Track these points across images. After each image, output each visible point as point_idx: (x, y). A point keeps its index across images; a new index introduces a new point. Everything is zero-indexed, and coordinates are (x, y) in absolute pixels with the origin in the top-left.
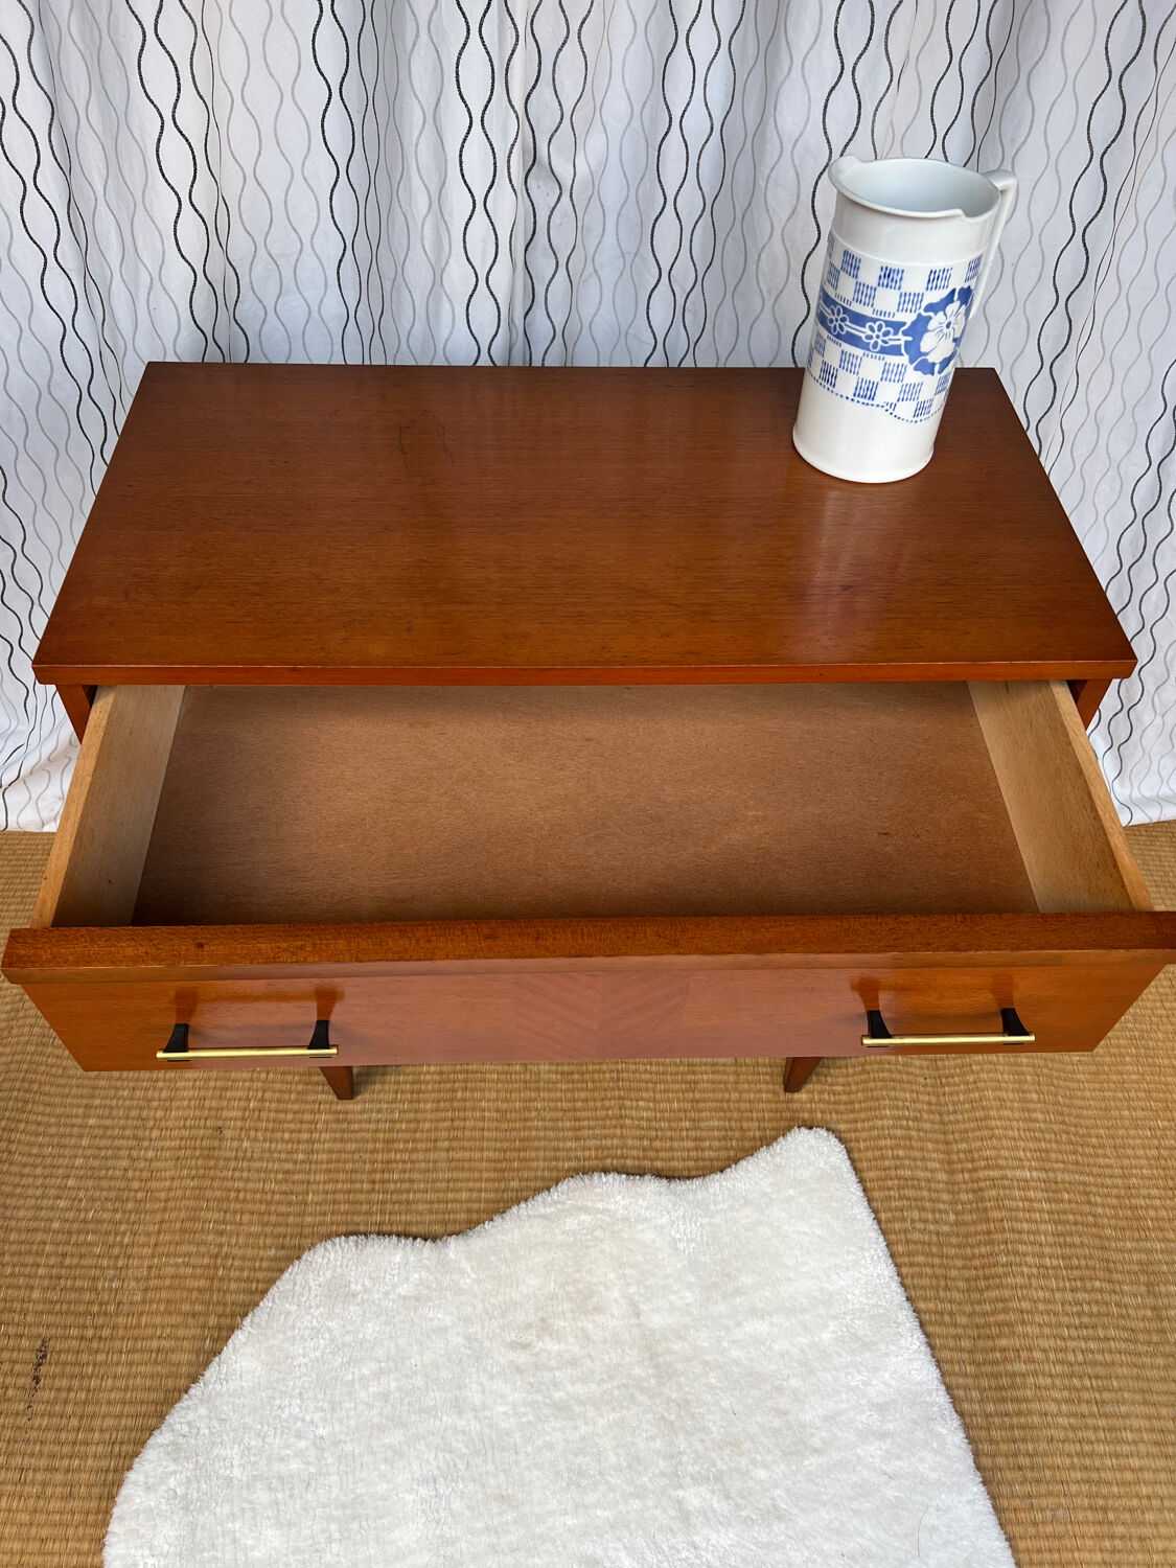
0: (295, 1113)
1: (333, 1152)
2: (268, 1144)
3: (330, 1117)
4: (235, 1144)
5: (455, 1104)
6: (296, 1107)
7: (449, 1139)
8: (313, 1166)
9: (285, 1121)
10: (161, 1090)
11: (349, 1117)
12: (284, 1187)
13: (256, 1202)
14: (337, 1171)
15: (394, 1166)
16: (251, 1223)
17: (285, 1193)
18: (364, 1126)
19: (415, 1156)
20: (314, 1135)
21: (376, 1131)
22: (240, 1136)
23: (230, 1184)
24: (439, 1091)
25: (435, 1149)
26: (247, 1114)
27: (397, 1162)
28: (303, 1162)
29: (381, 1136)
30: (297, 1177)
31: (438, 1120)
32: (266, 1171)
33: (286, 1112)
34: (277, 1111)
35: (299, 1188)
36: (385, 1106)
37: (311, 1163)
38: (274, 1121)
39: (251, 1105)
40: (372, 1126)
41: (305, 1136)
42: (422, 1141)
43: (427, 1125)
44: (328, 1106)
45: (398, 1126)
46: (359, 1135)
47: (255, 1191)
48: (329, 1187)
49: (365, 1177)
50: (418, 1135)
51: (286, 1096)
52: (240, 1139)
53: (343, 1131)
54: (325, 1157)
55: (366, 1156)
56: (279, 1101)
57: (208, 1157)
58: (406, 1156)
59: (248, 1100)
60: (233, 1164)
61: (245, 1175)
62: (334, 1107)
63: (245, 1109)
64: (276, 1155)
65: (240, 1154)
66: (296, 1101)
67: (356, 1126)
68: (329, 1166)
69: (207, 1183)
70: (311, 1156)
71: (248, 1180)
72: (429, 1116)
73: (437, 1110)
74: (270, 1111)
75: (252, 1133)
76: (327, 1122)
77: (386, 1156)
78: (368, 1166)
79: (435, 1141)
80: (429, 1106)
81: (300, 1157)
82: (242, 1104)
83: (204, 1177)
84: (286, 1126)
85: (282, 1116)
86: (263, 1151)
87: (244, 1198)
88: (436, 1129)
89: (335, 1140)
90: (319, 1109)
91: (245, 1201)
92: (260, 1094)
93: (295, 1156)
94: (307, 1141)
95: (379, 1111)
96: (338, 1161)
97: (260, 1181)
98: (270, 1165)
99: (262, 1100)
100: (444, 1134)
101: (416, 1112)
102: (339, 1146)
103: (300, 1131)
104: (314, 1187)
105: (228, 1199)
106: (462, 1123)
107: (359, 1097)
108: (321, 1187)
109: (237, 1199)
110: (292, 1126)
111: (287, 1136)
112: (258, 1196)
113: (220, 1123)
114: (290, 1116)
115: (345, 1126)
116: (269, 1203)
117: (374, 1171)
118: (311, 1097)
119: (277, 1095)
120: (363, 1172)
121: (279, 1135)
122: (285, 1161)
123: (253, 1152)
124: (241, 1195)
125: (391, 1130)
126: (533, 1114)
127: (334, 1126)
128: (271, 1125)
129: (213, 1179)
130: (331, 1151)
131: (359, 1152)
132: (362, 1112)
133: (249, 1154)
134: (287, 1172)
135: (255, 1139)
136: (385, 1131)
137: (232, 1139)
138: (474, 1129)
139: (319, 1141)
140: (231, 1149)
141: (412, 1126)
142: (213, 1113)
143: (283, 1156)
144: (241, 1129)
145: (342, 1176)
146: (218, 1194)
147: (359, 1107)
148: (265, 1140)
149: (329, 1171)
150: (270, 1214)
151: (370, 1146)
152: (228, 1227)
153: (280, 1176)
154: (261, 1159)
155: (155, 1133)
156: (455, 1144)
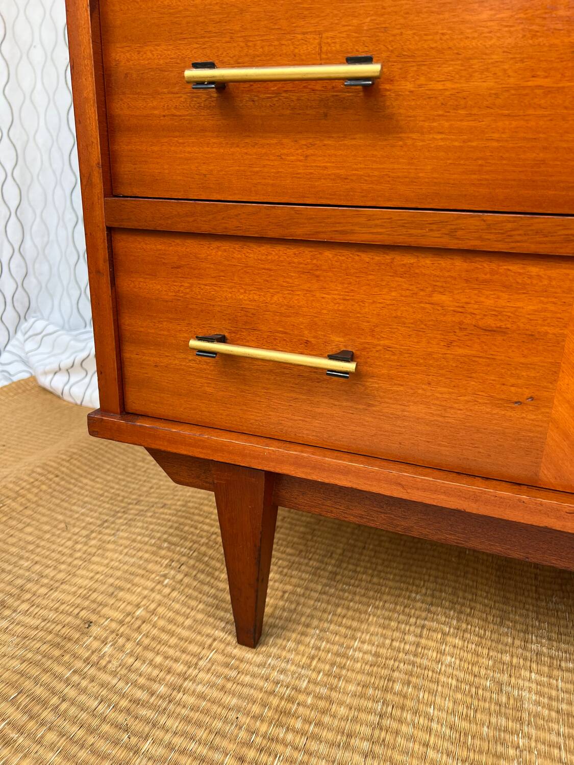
0: (181, 639)
1: (204, 699)
2: (131, 660)
3: (220, 658)
4: (96, 644)
5: (389, 697)
6: (185, 633)
7: (370, 739)
8: (171, 707)
9: (165, 644)
10: (60, 571)
11: (243, 666)
12: (121, 718)
13: (74, 723)
14: (199, 724)
15: (280, 748)
16: (52, 747)
17: (118, 726)
18: (256, 681)
19: (313, 746)
20: (191, 670)
21: (272, 693)
22: (106, 638)
23: (60, 686)
24: (370, 674)
25: (347, 746)
26: (128, 619)
27: (286, 746)
28: (161, 697)
29: (275, 701)
30: (143, 712)
31: (359, 709)
32: (112, 689)
33: (172, 634)
34: (163, 630)
35: (137, 726)
36: (293, 668)
37: (170, 702)
38: (153, 639)
39: (138, 613)
40: (268, 686)
41: (180, 668)
42: (330, 729)
43: (343, 711)
44: (222, 646)
45: (301, 697)
46: (246, 691)
47: (82, 708)
48: (178, 741)
49: (232, 747)
50: (326, 719)
51: (180, 619)
52: (104, 642)
53: (228, 679)
54: (191, 700)
55: (245, 720)
56: (171, 621)
57: (57, 646)
58: (301, 741)
59: (138, 606)
60: (79, 664)
61: (84, 683)
62: (229, 649)
63: (128, 614)
64: (133, 676)
65: (94, 658)
66: (190, 628)
67: (247, 679)
68: (192, 714)
69: (35, 672)
70: (175, 693)
71: (84, 691)
72: (348, 700)
73: (362, 696)
74: (154, 626)
75: (121, 641)
76: (213, 662)
77: (273, 731)
78: (242, 734)
79: (350, 736)
80: (351, 688)
81: (162, 689)
82: (129, 608)
83: (37, 664)
84: (164, 649)
85: (164, 637)
86: (122, 665)
87: (66, 711)
88: (355, 720)
89: (212, 685)
90: (210, 646)
91: (64, 715)
92: (153, 606)
93: (155, 686)
94: (179, 675)
95: (283, 671)
96: (206, 712)
97: (96, 698)
98: (121, 684)
99: (153, 612)
100: (366, 731)
101: (331, 689)
102: (215, 694)
103: (176, 660)
104: (159, 733)
105: (44, 703)
106: (395, 725)
107: (264, 649)
108: (167, 737)
109: (56, 708)
110: (171, 652)
111: (159, 659)
112: (84, 716)
113: (94, 618)
114: (173, 641)
115: (233, 674)
116: (91, 731)
117: (249, 745)
118: (208, 630)
119: (170, 614)
120: (233, 739)
121: (150, 655)
122: (142, 687)
123: (109, 662)
124: (64, 706)
125: (290, 700)
126: (511, 752)
127: (220, 669)
128: (146, 641)
129: (46, 671)
130: (202, 696)
131: (238, 711)
132: (262, 665)
133: (103, 663)
134: (137, 702)
135: (121, 649)
136: (282, 698)
137: (95, 638)
138: (411, 738)
139: (194, 680)
140: (88, 648)
141: (322, 704)
142: (94, 606)
143: (142, 681)
144: (113, 632)
145: (201, 733)
146: (39, 691)
147: (259, 659)
148: (131, 654)
149: (187, 720)
150: (82, 746)
151: (256, 709)
152: (21, 740)
153: (124, 703)
154: (114, 674)
155: (25, 606)
156: (378, 749)
